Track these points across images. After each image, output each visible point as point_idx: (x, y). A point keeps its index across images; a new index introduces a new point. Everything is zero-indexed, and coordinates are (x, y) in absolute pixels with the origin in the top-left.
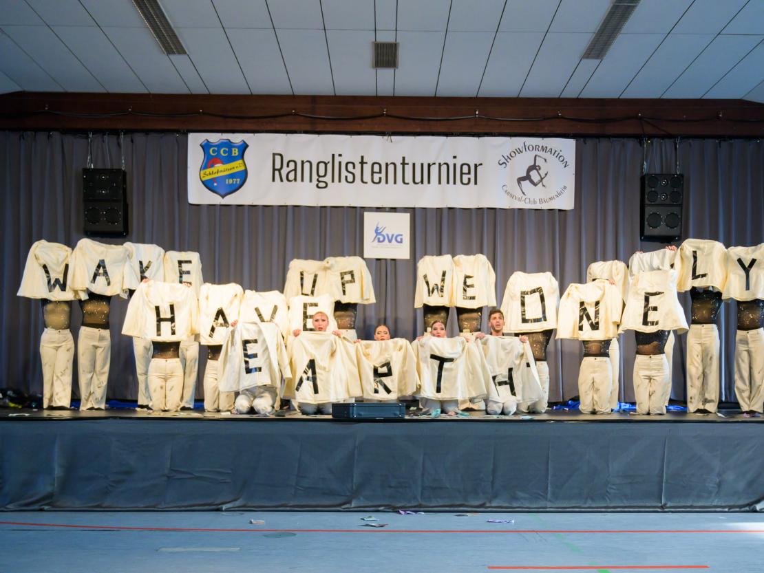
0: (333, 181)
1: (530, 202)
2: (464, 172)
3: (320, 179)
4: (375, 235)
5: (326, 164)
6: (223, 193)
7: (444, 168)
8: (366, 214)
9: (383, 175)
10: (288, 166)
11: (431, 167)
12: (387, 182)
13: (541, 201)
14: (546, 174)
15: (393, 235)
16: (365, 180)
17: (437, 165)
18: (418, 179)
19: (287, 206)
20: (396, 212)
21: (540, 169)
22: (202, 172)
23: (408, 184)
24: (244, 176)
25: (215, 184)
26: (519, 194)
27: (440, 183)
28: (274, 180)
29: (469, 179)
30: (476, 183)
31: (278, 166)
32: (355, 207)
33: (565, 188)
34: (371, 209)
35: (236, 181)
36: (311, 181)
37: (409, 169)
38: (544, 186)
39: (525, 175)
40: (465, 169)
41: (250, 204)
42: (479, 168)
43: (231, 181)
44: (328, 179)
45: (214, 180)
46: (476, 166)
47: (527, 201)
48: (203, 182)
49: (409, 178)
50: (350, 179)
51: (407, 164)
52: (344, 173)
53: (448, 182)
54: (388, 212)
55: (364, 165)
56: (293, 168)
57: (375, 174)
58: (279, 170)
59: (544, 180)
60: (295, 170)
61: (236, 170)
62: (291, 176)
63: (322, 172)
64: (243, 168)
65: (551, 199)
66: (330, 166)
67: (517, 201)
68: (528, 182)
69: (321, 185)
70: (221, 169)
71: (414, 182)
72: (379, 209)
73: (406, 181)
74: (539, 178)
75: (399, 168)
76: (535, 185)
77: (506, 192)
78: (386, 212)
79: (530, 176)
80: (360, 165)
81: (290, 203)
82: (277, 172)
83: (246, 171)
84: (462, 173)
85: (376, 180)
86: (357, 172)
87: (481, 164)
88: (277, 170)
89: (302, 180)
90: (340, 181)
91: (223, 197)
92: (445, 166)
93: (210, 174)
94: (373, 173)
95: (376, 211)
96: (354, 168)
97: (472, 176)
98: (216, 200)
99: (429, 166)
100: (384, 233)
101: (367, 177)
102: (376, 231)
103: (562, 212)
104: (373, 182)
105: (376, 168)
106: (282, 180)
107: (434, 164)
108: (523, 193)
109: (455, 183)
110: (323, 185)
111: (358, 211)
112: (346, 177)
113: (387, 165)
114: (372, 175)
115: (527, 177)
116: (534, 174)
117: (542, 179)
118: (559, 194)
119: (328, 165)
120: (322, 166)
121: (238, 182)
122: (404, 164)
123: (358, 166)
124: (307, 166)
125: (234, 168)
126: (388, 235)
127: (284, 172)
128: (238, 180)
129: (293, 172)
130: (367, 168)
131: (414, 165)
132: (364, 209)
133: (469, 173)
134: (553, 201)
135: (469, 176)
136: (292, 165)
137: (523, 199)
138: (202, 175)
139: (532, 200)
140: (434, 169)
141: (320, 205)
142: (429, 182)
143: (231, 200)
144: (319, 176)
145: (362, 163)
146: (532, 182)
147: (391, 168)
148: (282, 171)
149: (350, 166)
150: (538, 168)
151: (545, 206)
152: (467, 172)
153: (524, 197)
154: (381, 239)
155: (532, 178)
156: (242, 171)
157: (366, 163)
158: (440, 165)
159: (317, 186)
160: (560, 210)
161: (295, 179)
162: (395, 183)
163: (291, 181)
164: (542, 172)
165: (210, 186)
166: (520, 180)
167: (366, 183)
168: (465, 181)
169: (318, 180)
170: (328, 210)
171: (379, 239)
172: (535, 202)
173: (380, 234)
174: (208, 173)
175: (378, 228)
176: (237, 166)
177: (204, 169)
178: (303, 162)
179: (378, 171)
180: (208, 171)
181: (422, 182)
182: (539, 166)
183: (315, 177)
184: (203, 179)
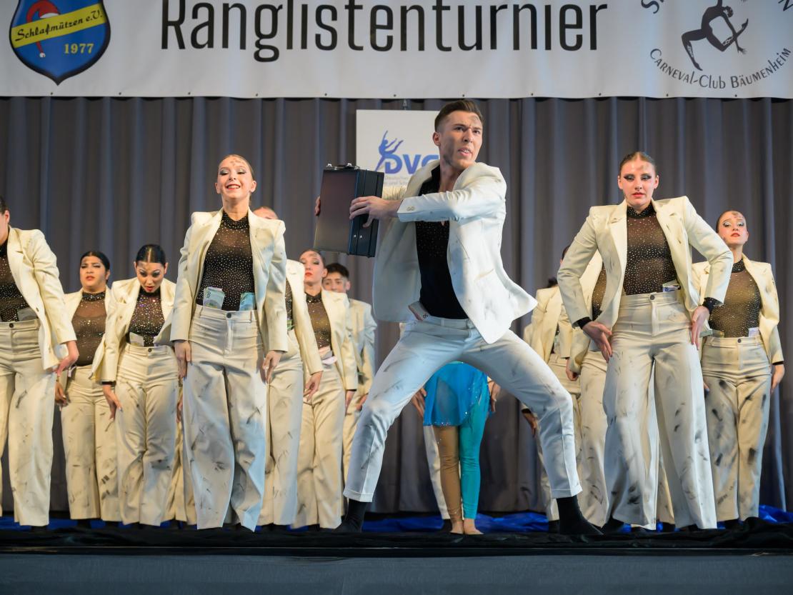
0: (290, 46)
1: (712, 84)
2: (568, 22)
3: (263, 42)
4: (380, 157)
5: (275, 11)
6: (57, 74)
7: (525, 15)
8: (361, 114)
9: (396, 32)
10: (195, 16)
11: (499, 14)
12: (404, 47)
13: (735, 81)
14: (745, 25)
15: (417, 158)
16: (357, 43)
17: (510, 10)
18: (470, 39)
19: (192, 98)
20: (423, 109)
21: (731, 14)
22: (15, 30)
23: (449, 49)
24: (102, 37)
25: (42, 55)
26: (688, 68)
27: (516, 47)
28: (165, 45)
29: (579, 38)
30: (593, 46)
31: (174, 16)
32: (337, 100)
33: (786, 52)
34: (370, 104)
35: (86, 49)
36: (243, 46)
37: (450, 19)
38: (739, 49)
39: (699, 27)
40: (571, 17)
41: (117, 95)
42: (599, 14)
43: (75, 48)
44: (279, 41)
45: (39, 46)
46: (593, 10)
47: (705, 81)
48: (16, 51)
49: (450, 38)
50: (326, 39)
51: (448, 8)
52: (313, 29)
53: (534, 46)
54: (408, 108)
55: (356, 11)
56: (206, 19)
57: (378, 31)
58: (177, 25)
59: (739, 38)
60: (210, 24)
61: (85, 25)
62: (202, 37)
63: (266, 28)
64: (100, 21)
65: (756, 76)
66: (282, 16)
67: (683, 83)
68: (705, 42)
69: (265, 54)
70: (54, 24)
71: (462, 46)
72: (388, 104)
73: (445, 44)
74: (730, 34)
75: (430, 16)
76: (722, 47)
77: (659, 62)
78: (403, 108)
79: (710, 30)
80: (347, 11)
81: (200, 91)
82: (171, 30)
83: (107, 25)
84: (563, 26)
85: (381, 41)
86: (341, 26)
87: (604, 7)
88: (172, 23)
89: (225, 45)
90: (304, 46)
91: (58, 81)
92: (528, 11)
93: (32, 34)
94: (374, 27)
95: (383, 108)
96: (334, 17)
97: (585, 31)
98: (43, 87)
99: (494, 11)
100: (399, 153)
101: (362, 37)
102: (382, 149)
103: (780, 105)
104: (375, 47)
105: (382, 18)
106: (182, 46)
107: (504, 7)
108: (697, 66)
109: (548, 47)
110: (270, 54)
111: (344, 106)
112: (318, 37)
113: (404, 11)
114: (373, 33)
115: (705, 32)
116: (718, 26)
117: (736, 35)
118: (774, 66)
119: (280, 13)
120: (266, 15)
121: (90, 51)
122: (439, 8)
123: (343, 14)
124: (235, 15)
125: (81, 21)
126: (406, 157)
127: (187, 29)
128: (92, 45)
129: (206, 28)
130: (362, 18)
131: (461, 9)
132: (355, 103)
133: (579, 25)
134: (761, 81)
135: (578, 31)
136: (203, 13)
137: (697, 77)
138: (15, 36)
139: (715, 79)
140: (505, 19)
141: (261, 96)
142: (493, 46)
143: (75, 87)
144: (261, 36)
145: (352, 7)
146: (715, 42)
147: (413, 17)
148: (182, 26)
149: (326, 16)
150: (726, 12)
151: (743, 93)
152: (574, 22)
153: (698, 74)
154: (394, 166)
155: (715, 33)
156: (100, 26)
157: (360, 7)
158: (517, 9)
159: (257, 57)
160: (775, 100)
161: (210, 43)
162: (421, 47)
163: (201, 47)
164: (736, 21)
165: (32, 60)
166: (688, 38)
167: (360, 48)
168: (571, 41)
169: (258, 44)
170: (281, 106)
171: (388, 165)
172: (722, 84)
173: (390, 154)
174: (26, 31)
175: (385, 142)
176: (87, 17)
177: (20, 23)
178: (226, 8)
179: (385, 23)
180: (26, 28)
181: (479, 45)
182: (728, 8)
183: (251, 37)
184: (17, 45)
